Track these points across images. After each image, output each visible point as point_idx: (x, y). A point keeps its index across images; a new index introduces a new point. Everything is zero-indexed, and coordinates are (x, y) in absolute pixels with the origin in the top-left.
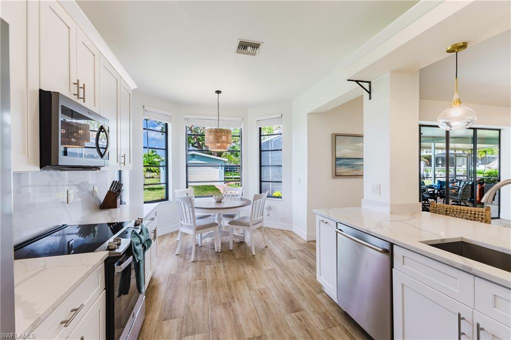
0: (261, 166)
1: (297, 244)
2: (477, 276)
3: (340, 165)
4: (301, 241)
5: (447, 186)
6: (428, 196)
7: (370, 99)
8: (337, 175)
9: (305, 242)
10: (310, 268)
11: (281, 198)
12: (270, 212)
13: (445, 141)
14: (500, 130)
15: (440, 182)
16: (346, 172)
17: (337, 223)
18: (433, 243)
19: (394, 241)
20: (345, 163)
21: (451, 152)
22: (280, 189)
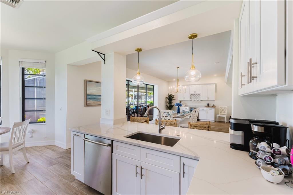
0: (24, 99)
1: (58, 153)
2: (142, 147)
3: (89, 99)
4: (62, 151)
5: (138, 108)
6: (132, 113)
7: (105, 64)
8: (87, 105)
9: (64, 151)
10: (67, 167)
11: (44, 122)
12: (34, 135)
13: (137, 88)
14: (153, 86)
15: (136, 106)
16: (93, 103)
17: (84, 135)
18: (129, 136)
19: (113, 139)
20: (93, 98)
21: (139, 93)
22: (44, 116)
